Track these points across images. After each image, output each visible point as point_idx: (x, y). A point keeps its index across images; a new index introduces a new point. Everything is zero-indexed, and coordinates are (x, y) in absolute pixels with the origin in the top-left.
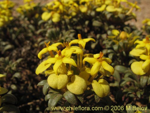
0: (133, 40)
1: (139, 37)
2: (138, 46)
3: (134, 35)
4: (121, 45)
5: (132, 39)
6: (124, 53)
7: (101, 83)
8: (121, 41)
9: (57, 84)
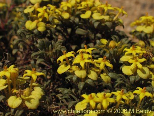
0: (122, 49)
1: (127, 45)
2: (126, 53)
3: (122, 44)
4: (112, 53)
5: (121, 47)
6: (114, 60)
7: (105, 75)
8: (111, 50)
9: (81, 75)
